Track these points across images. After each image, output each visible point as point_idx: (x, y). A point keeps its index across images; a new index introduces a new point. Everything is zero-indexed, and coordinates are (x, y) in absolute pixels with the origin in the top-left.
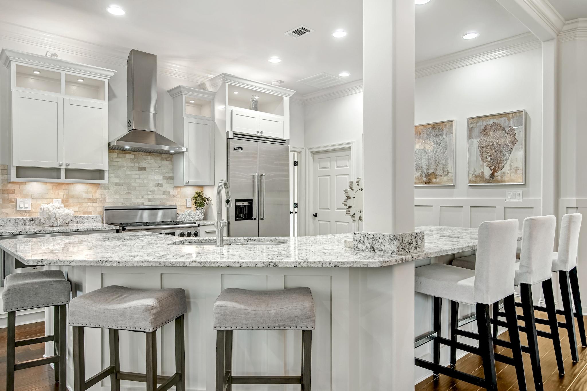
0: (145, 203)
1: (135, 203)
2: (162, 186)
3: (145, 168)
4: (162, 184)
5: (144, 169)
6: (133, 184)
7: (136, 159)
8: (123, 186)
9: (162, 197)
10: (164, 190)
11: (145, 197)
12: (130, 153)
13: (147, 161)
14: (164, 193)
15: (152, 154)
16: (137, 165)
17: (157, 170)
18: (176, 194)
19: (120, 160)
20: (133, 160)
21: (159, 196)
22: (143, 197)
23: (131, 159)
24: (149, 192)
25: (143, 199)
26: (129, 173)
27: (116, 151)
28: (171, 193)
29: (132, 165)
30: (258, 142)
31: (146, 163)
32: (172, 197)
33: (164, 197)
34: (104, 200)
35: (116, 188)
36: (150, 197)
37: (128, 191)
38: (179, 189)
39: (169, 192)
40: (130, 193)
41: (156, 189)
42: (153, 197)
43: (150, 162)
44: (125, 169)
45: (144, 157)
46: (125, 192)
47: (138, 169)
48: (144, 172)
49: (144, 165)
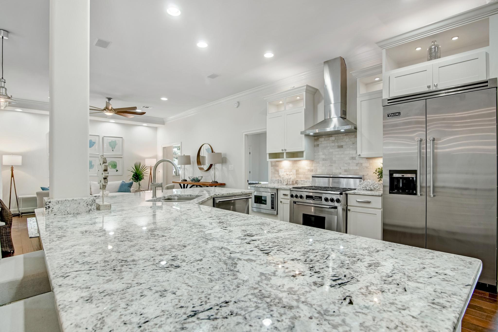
0: (342, 173)
1: (335, 173)
2: (355, 159)
3: (343, 146)
4: (355, 157)
5: (341, 147)
6: (334, 159)
7: (336, 140)
8: (327, 160)
9: (356, 168)
10: (357, 162)
11: (342, 168)
12: (332, 136)
13: (344, 140)
14: (357, 164)
15: (348, 134)
16: (336, 144)
17: (352, 147)
18: (368, 165)
19: (326, 142)
20: (334, 141)
21: (353, 167)
22: (340, 169)
23: (332, 140)
24: (345, 165)
25: (341, 170)
26: (331, 150)
27: (324, 136)
28: (363, 165)
29: (333, 144)
30: (426, 99)
31: (343, 142)
32: (364, 168)
33: (357, 168)
34: (317, 170)
35: (324, 162)
36: (346, 168)
37: (331, 164)
38: (371, 161)
39: (362, 164)
40: (332, 166)
41: (350, 161)
42: (348, 168)
43: (346, 141)
44: (329, 148)
45: (342, 137)
46: (329, 165)
47: (337, 147)
48: (341, 149)
49: (342, 144)
